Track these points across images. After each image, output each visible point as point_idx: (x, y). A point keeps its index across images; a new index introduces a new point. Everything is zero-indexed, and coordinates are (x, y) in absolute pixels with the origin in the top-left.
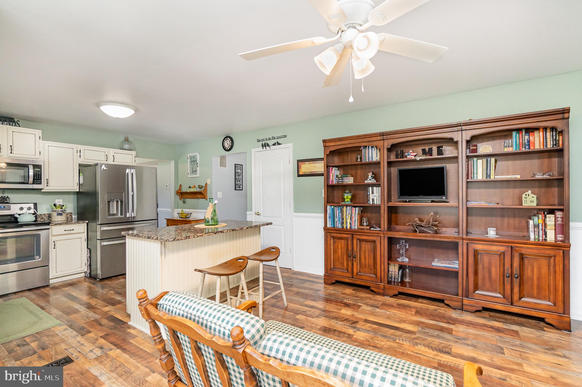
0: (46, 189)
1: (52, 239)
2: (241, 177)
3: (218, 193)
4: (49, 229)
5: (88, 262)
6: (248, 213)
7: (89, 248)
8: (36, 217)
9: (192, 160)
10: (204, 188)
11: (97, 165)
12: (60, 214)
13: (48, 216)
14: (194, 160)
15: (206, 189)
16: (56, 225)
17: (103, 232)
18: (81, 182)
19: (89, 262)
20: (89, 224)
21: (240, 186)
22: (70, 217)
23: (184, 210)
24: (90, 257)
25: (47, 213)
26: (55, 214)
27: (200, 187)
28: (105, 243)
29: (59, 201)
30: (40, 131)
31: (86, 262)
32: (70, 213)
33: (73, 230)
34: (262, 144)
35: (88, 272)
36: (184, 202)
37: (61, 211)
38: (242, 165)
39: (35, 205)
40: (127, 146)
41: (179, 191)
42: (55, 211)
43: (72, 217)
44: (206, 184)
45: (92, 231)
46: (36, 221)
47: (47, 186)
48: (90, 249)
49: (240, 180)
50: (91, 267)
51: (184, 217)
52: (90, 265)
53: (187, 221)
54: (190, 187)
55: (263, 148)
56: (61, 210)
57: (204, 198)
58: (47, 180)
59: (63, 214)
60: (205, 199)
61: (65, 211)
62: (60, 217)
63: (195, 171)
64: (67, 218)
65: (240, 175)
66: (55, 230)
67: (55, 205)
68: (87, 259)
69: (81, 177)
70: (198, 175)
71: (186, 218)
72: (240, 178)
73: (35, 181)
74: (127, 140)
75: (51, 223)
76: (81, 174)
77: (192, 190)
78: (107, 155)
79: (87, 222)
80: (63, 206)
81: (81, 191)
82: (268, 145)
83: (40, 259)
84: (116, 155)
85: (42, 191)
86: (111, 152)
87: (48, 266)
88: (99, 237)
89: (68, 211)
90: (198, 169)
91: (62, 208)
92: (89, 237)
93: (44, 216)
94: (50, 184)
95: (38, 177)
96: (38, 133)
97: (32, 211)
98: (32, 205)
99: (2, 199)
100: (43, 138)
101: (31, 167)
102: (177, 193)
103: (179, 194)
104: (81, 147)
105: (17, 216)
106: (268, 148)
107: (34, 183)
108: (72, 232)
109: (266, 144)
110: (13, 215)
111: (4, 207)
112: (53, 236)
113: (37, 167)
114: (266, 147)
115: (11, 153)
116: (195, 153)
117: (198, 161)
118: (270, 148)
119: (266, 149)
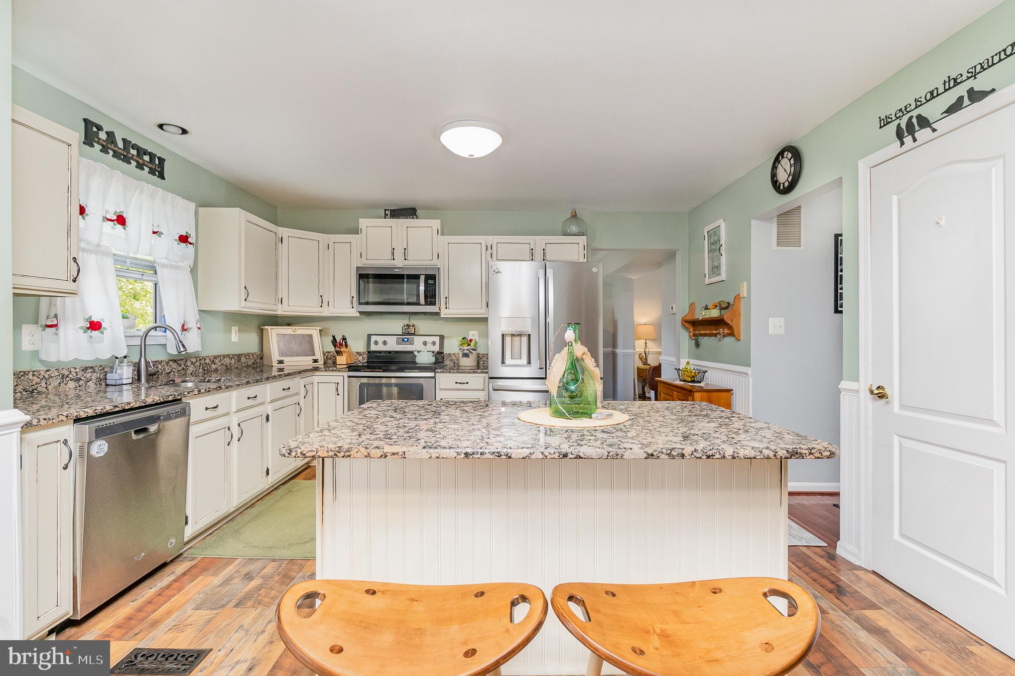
0: (446, 313)
1: (439, 394)
3: (770, 319)
4: (434, 377)
6: (844, 385)
9: (712, 241)
10: (731, 308)
12: (465, 354)
13: (458, 357)
14: (716, 239)
15: (735, 311)
16: (443, 371)
23: (692, 362)
26: (460, 354)
27: (723, 306)
29: (473, 335)
30: (439, 221)
33: (467, 383)
34: (899, 127)
36: (698, 345)
37: (468, 350)
39: (442, 338)
40: (574, 229)
41: (689, 318)
42: (461, 349)
44: (738, 298)
47: (446, 308)
53: (696, 390)
54: (706, 308)
55: (902, 144)
57: (733, 335)
58: (446, 298)
59: (470, 355)
60: (735, 339)
62: (465, 359)
63: (717, 267)
70: (723, 277)
71: (693, 382)
73: (428, 300)
74: (574, 216)
77: (709, 314)
78: (532, 249)
82: (924, 122)
85: (442, 316)
86: (540, 242)
90: (723, 260)
91: (469, 345)
93: (453, 357)
94: (450, 306)
96: (436, 224)
97: (436, 348)
98: (437, 339)
99: (406, 328)
100: (442, 232)
101: (422, 278)
102: (684, 323)
103: (687, 325)
104: (492, 240)
105: (416, 353)
106: (923, 134)
107: (427, 304)
108: (465, 386)
109: (914, 120)
110: (412, 352)
111: (408, 341)
112: (441, 389)
113: (431, 279)
114: (916, 134)
115: (405, 259)
116: (717, 222)
117: (723, 242)
118: (934, 130)
119: (915, 140)
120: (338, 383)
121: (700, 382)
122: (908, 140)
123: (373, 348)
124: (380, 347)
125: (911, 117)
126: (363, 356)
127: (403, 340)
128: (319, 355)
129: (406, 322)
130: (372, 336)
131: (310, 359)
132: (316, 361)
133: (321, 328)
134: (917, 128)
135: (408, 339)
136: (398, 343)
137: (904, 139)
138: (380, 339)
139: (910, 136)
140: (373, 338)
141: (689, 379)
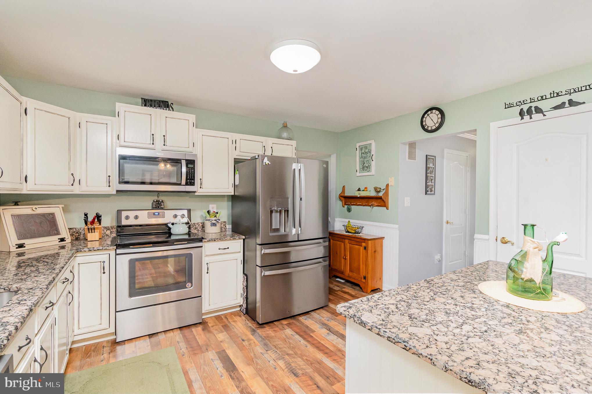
0: (200, 192)
1: (205, 260)
2: (434, 175)
3: (405, 198)
4: (201, 247)
5: (244, 292)
6: (476, 236)
7: (245, 273)
8: (189, 228)
9: (363, 151)
10: (384, 191)
11: (254, 159)
12: (213, 224)
13: (202, 226)
14: (367, 151)
15: (387, 193)
16: (209, 241)
17: (264, 256)
18: (237, 183)
19: (245, 294)
20: (246, 240)
21: (432, 188)
22: (224, 227)
23: (351, 221)
24: (247, 287)
25: (201, 222)
26: (208, 224)
27: (377, 190)
28: (267, 273)
29: (213, 207)
30: (194, 116)
31: (242, 292)
32: (224, 222)
33: (228, 248)
34: (522, 110)
35: (244, 306)
36: (349, 210)
37: (215, 220)
38: (435, 157)
39: (189, 211)
40: (285, 135)
41: (342, 195)
42: (209, 220)
43: (226, 227)
44: (387, 185)
45: (248, 251)
46: (189, 234)
47: (201, 188)
48: (246, 275)
49: (432, 180)
50: (248, 300)
51: (353, 231)
52: (247, 298)
53: (357, 238)
54: (359, 190)
55: (522, 118)
56: (215, 218)
57: (385, 206)
58: (201, 179)
59: (217, 224)
60: (385, 208)
61: (220, 220)
62: (214, 227)
63: (367, 167)
64: (221, 229)
65: (433, 172)
66: (208, 248)
67: (208, 212)
68: (244, 288)
69: (237, 176)
70: (373, 173)
71: (355, 233)
72: (432, 176)
73: (188, 181)
74: (285, 126)
75: (204, 239)
76: (237, 172)
77: (363, 194)
78: (264, 146)
79: (244, 237)
80: (217, 213)
81: (236, 194)
82: (538, 110)
83: (191, 288)
84: (274, 146)
85: (196, 194)
86: (269, 142)
87: (201, 296)
88: (259, 263)
89: (222, 220)
90: (373, 163)
91: (215, 216)
92: (246, 258)
93: (197, 226)
94: (204, 186)
95: (192, 177)
96: (192, 118)
97: (186, 220)
98: (185, 212)
99: (157, 204)
100: (196, 125)
101: (184, 163)
102: (340, 197)
103: (342, 198)
104: (237, 136)
105: (170, 225)
106: (536, 116)
107: (187, 184)
108: (226, 251)
109: (533, 109)
110: (166, 225)
111: (159, 214)
112: (207, 256)
113: (191, 163)
114: (533, 116)
115: (164, 145)
116: (368, 141)
117: (373, 153)
118: (544, 115)
119: (531, 118)
120: (104, 262)
121: (359, 233)
122: (527, 118)
123: (124, 222)
124: (132, 221)
125: (531, 107)
126: (111, 230)
127: (154, 214)
128: (65, 233)
129: (156, 198)
130: (123, 212)
131: (56, 238)
132: (62, 240)
133: (63, 206)
134: (534, 112)
135: (159, 213)
136: (149, 216)
137: (524, 117)
138: (132, 214)
139: (529, 116)
140: (124, 214)
141: (354, 232)
